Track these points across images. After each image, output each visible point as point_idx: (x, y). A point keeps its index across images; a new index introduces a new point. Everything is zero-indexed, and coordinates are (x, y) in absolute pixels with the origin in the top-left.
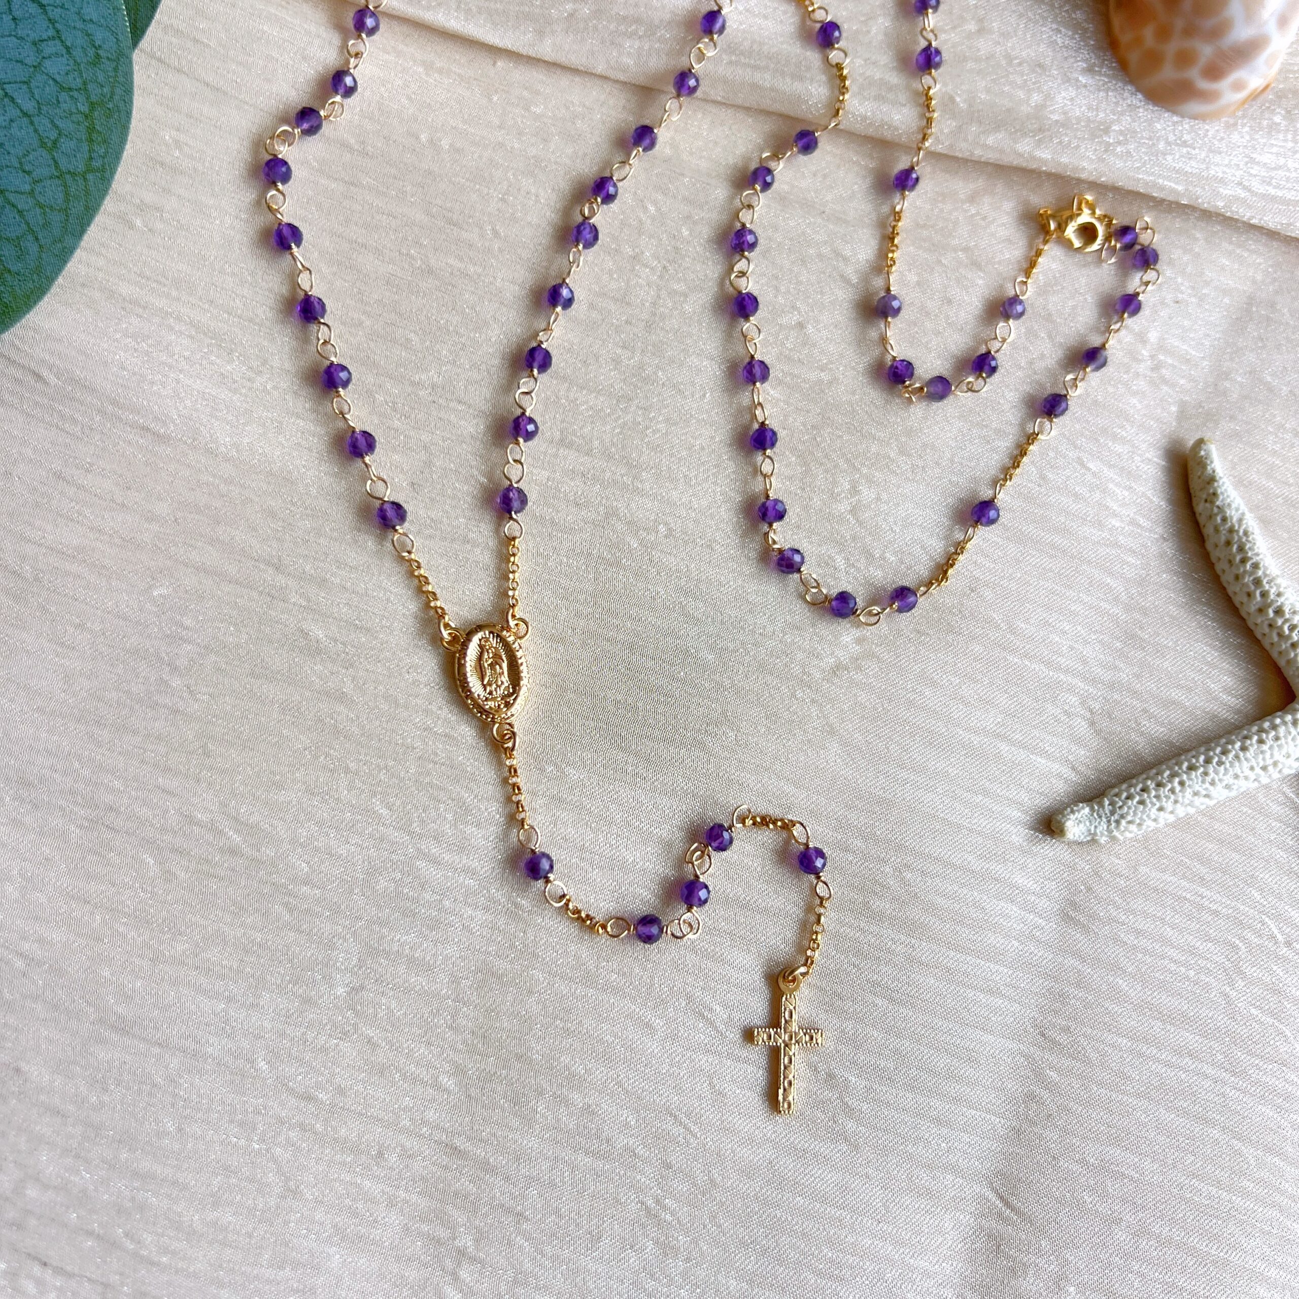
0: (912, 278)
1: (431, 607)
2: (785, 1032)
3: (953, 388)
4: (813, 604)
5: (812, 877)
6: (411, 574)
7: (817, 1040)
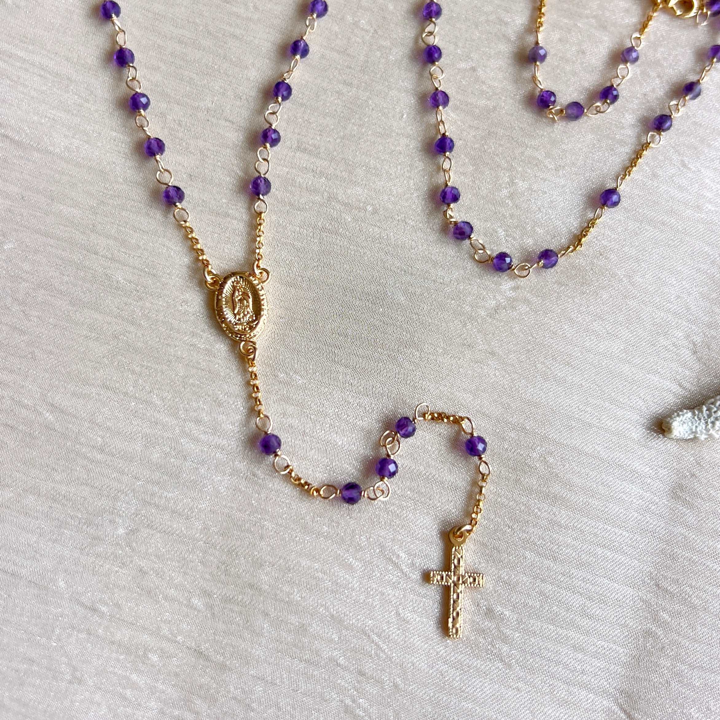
0: (556, 36)
1: (200, 260)
2: (454, 575)
3: (585, 111)
4: (480, 262)
5: (476, 458)
6: (186, 237)
7: (479, 581)
